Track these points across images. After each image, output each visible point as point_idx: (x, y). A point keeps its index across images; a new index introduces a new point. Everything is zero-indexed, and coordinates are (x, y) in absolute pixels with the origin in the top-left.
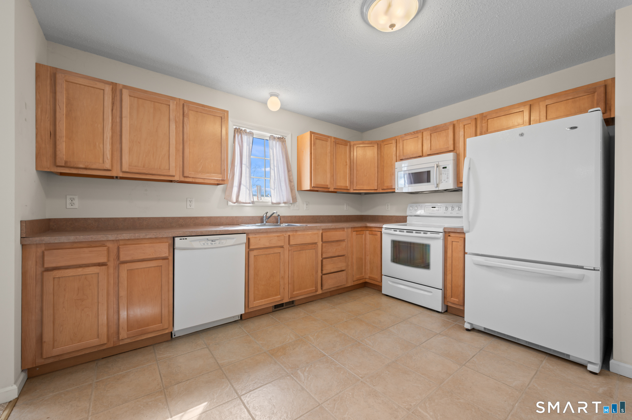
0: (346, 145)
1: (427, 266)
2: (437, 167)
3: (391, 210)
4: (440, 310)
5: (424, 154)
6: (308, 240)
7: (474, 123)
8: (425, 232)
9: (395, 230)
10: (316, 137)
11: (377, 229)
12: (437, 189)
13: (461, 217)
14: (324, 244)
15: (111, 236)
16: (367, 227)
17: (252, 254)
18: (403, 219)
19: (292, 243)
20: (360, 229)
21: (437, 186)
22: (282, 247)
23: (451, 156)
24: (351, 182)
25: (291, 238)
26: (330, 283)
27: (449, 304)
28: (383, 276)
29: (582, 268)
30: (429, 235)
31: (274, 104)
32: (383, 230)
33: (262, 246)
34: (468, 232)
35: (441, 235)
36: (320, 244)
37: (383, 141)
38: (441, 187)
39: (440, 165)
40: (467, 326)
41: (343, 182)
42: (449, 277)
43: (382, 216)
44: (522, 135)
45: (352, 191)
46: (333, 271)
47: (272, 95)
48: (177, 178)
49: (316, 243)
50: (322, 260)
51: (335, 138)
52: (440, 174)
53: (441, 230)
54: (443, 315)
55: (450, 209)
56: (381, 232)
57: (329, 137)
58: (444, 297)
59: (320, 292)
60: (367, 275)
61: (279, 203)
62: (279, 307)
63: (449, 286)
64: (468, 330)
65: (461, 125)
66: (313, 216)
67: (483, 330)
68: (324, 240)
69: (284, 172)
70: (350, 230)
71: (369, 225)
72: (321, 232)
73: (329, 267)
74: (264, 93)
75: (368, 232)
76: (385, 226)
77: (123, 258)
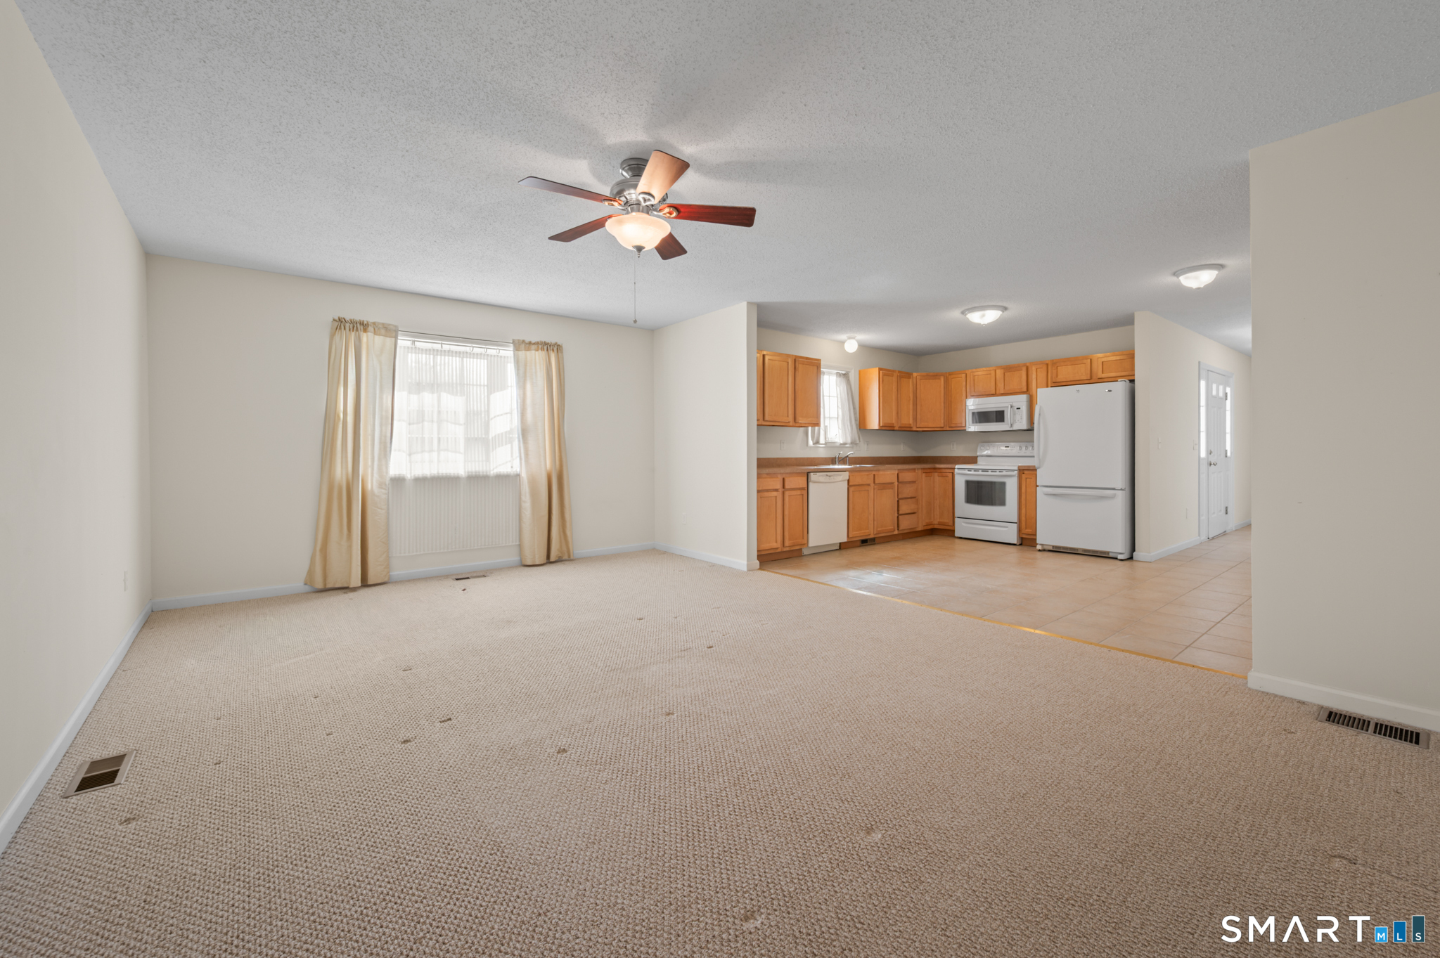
0: (909, 378)
1: (1003, 503)
2: (1011, 407)
3: (957, 450)
4: (1015, 542)
5: (997, 392)
6: (888, 480)
7: (1045, 367)
8: (1001, 471)
9: (969, 470)
10: (885, 374)
11: (947, 471)
12: (1011, 429)
13: (1034, 457)
14: (900, 485)
15: (782, 470)
16: (935, 469)
17: (851, 489)
18: (973, 460)
19: (876, 482)
20: (928, 471)
21: (1012, 426)
22: (869, 485)
23: (1024, 398)
24: (915, 419)
25: (876, 477)
26: (906, 524)
27: (1024, 536)
28: (956, 519)
29: (1114, 489)
30: (1004, 473)
31: (851, 346)
32: (956, 471)
33: (857, 484)
34: (1039, 468)
35: (1016, 472)
36: (896, 483)
37: (950, 374)
38: (1015, 428)
39: (1014, 404)
40: (1039, 547)
41: (907, 420)
42: (1023, 511)
43: (946, 457)
44: (1078, 391)
45: (915, 429)
46: (907, 512)
47: (849, 338)
48: (791, 424)
49: (893, 483)
50: (898, 501)
51: (899, 372)
52: (1014, 414)
53: (1016, 468)
54: (1018, 547)
55: (1024, 448)
56: (953, 473)
57: (894, 371)
58: (1019, 530)
59: (896, 532)
60: (936, 521)
61: (846, 444)
62: (865, 542)
63: (1023, 519)
64: (1040, 550)
65: (1034, 368)
66: (874, 458)
67: (1051, 548)
68: (900, 480)
69: (849, 410)
70: (920, 471)
71: (938, 466)
72: (897, 472)
73: (905, 508)
74: (843, 337)
75: (936, 474)
76: (957, 467)
77: (787, 487)
